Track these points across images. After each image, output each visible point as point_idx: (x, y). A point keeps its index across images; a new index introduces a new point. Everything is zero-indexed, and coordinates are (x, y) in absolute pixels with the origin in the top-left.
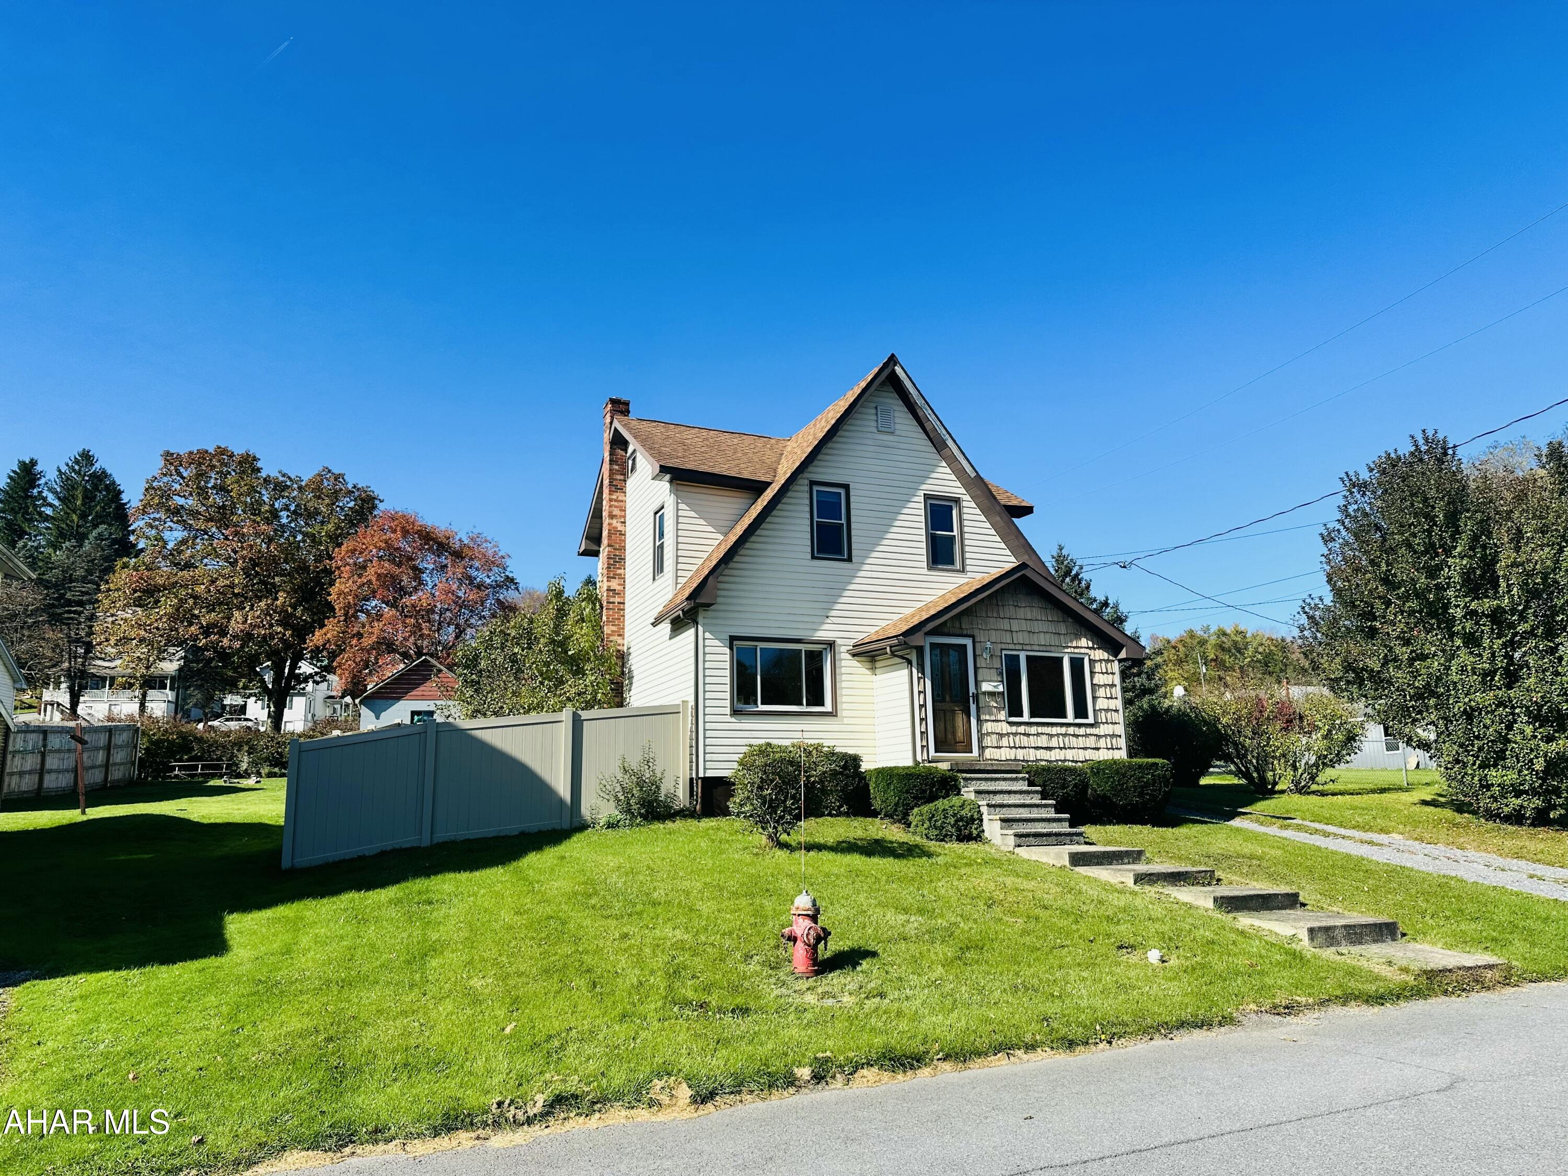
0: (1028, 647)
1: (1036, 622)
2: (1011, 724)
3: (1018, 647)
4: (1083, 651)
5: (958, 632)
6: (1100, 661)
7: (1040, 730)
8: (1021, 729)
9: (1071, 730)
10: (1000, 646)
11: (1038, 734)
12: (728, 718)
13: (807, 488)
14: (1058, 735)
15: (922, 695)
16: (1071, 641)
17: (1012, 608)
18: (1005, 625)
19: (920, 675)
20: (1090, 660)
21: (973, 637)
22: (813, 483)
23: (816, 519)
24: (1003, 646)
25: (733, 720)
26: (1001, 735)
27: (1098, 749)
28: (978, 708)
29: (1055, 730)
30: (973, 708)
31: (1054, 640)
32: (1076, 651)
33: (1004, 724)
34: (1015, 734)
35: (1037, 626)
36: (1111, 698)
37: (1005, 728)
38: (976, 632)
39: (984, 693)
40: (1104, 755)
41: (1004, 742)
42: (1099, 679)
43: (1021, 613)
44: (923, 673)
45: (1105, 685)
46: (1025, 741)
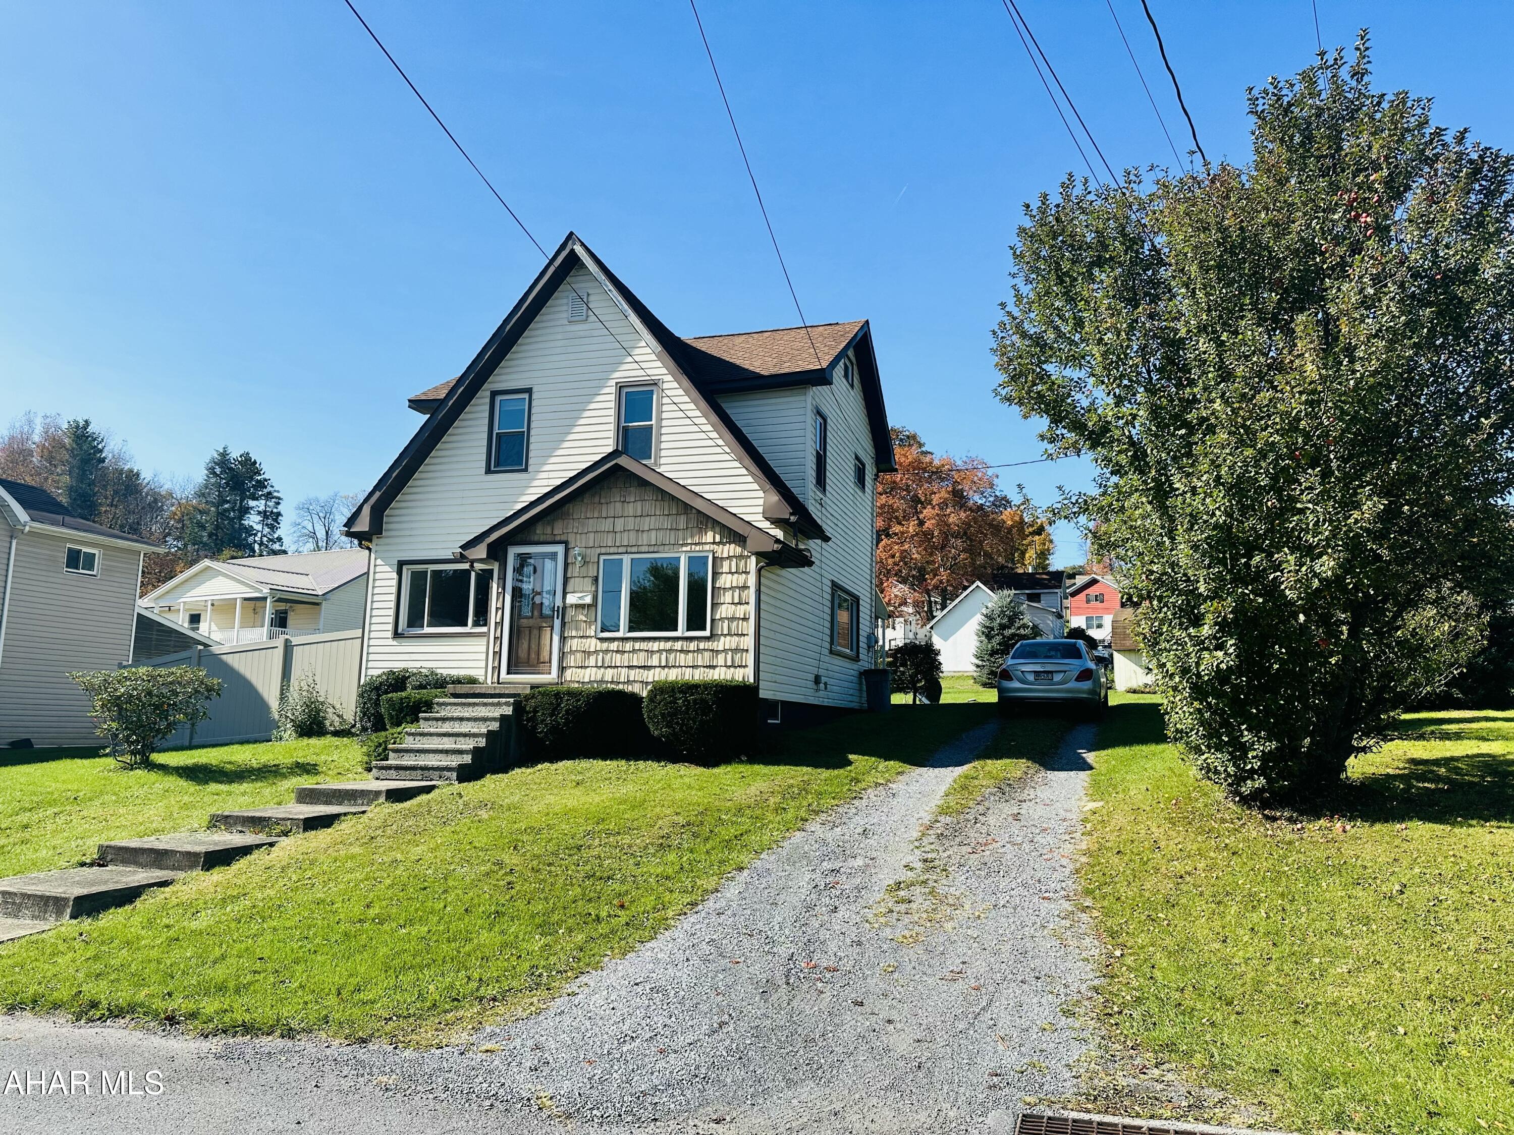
0: (634, 549)
1: (648, 519)
2: (602, 640)
3: (621, 550)
4: (707, 547)
5: (549, 539)
6: (729, 558)
7: (637, 646)
8: (614, 646)
9: (678, 645)
10: (598, 551)
11: (634, 651)
12: (391, 642)
13: (488, 400)
14: (660, 651)
15: (500, 612)
16: (692, 536)
17: (618, 505)
18: (607, 525)
19: (500, 590)
20: (714, 558)
21: (566, 543)
22: (494, 394)
23: (496, 431)
24: (603, 550)
25: (395, 643)
26: (587, 653)
27: (713, 667)
28: (563, 624)
29: (655, 646)
30: (557, 623)
31: (671, 537)
32: (697, 548)
33: (594, 640)
34: (607, 651)
35: (646, 523)
36: (740, 603)
37: (593, 644)
38: (571, 538)
39: (572, 606)
40: (720, 674)
41: (592, 661)
42: (725, 581)
43: (630, 509)
44: (504, 589)
45: (732, 588)
46: (618, 659)
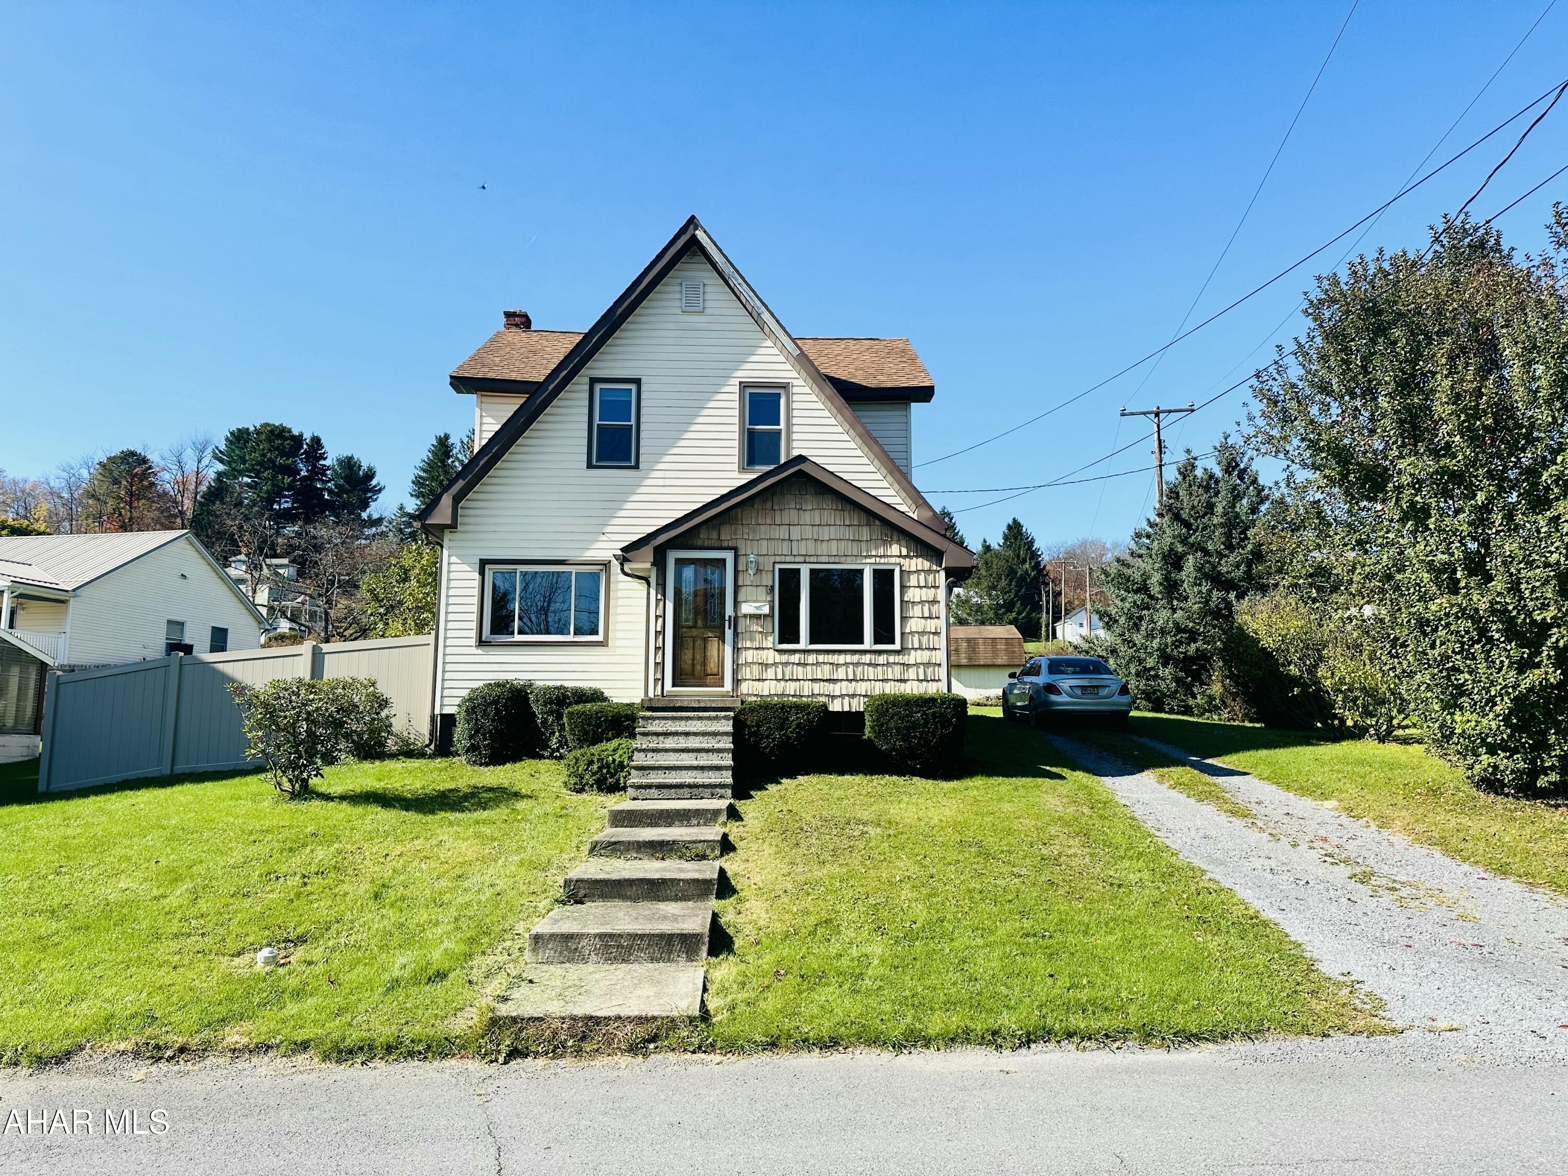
0: (813, 559)
1: (826, 528)
2: (781, 652)
3: (798, 559)
4: (893, 560)
5: (716, 544)
6: (918, 572)
7: (821, 658)
8: (795, 658)
9: (867, 658)
10: (772, 559)
11: (818, 664)
12: (474, 650)
13: (587, 387)
14: (846, 664)
15: (660, 621)
16: (876, 548)
17: (794, 513)
18: (783, 532)
19: (659, 597)
20: (902, 571)
21: (735, 549)
22: (593, 381)
23: (597, 421)
24: (778, 559)
25: (479, 651)
26: (765, 666)
27: (905, 681)
28: (736, 634)
29: (841, 659)
30: (729, 633)
31: (853, 548)
32: (882, 561)
33: (771, 651)
34: (787, 664)
35: (825, 533)
36: (930, 618)
37: (771, 656)
38: (741, 545)
39: (745, 616)
40: (913, 689)
41: (770, 673)
42: (913, 594)
43: (806, 517)
44: (664, 595)
45: (922, 602)
46: (800, 672)
